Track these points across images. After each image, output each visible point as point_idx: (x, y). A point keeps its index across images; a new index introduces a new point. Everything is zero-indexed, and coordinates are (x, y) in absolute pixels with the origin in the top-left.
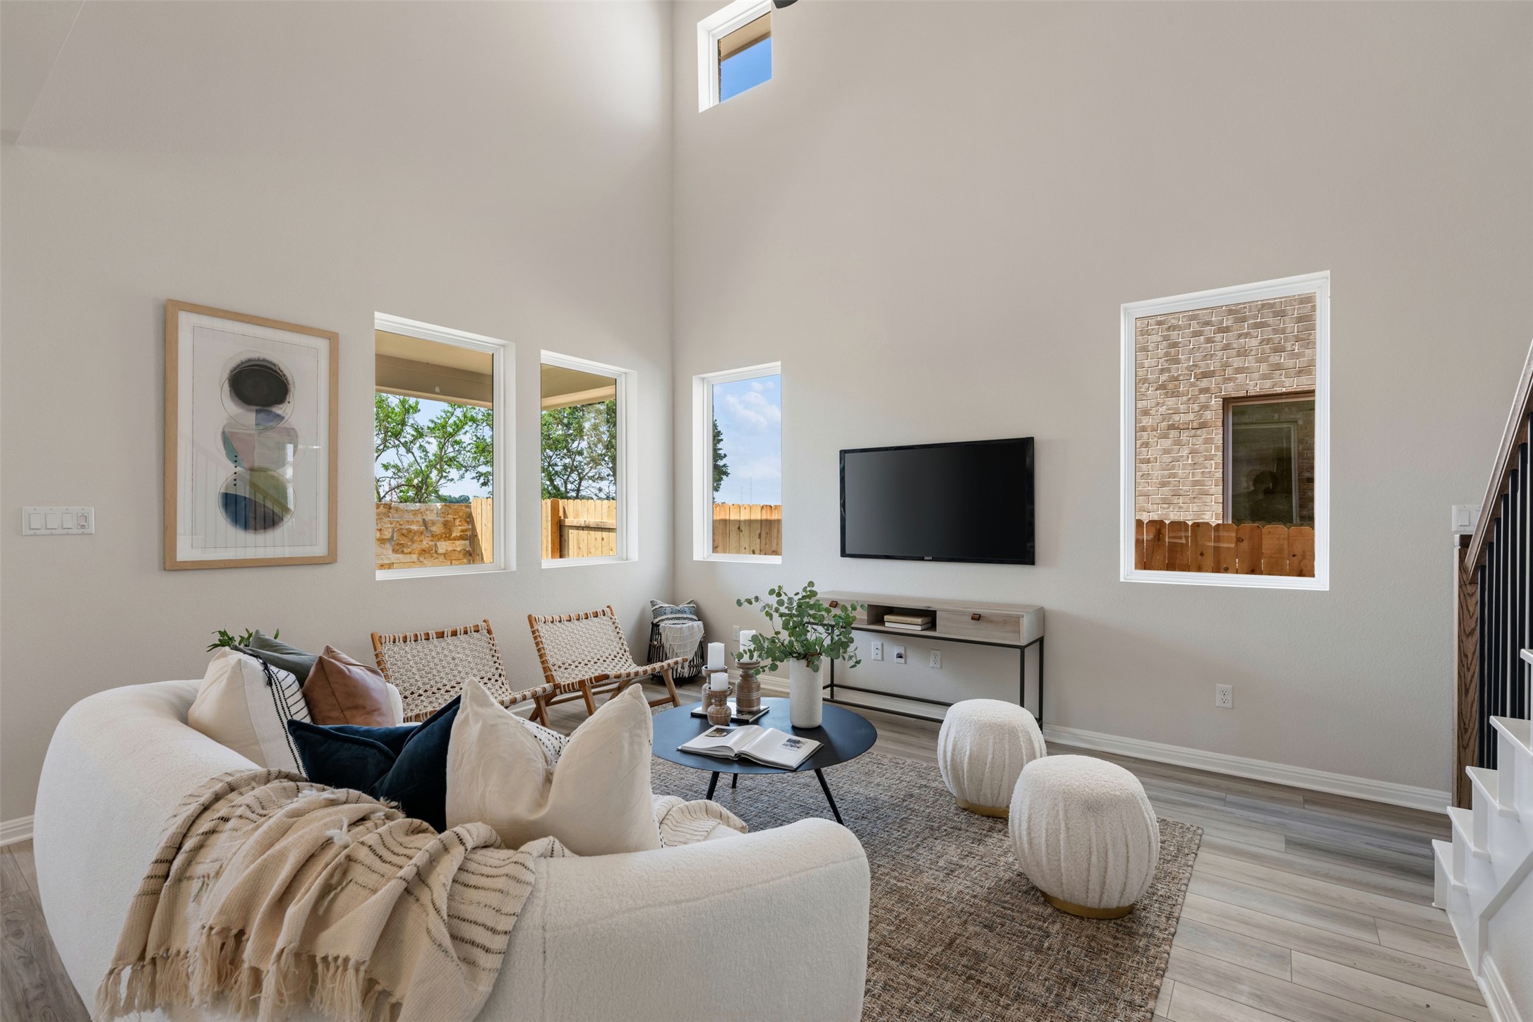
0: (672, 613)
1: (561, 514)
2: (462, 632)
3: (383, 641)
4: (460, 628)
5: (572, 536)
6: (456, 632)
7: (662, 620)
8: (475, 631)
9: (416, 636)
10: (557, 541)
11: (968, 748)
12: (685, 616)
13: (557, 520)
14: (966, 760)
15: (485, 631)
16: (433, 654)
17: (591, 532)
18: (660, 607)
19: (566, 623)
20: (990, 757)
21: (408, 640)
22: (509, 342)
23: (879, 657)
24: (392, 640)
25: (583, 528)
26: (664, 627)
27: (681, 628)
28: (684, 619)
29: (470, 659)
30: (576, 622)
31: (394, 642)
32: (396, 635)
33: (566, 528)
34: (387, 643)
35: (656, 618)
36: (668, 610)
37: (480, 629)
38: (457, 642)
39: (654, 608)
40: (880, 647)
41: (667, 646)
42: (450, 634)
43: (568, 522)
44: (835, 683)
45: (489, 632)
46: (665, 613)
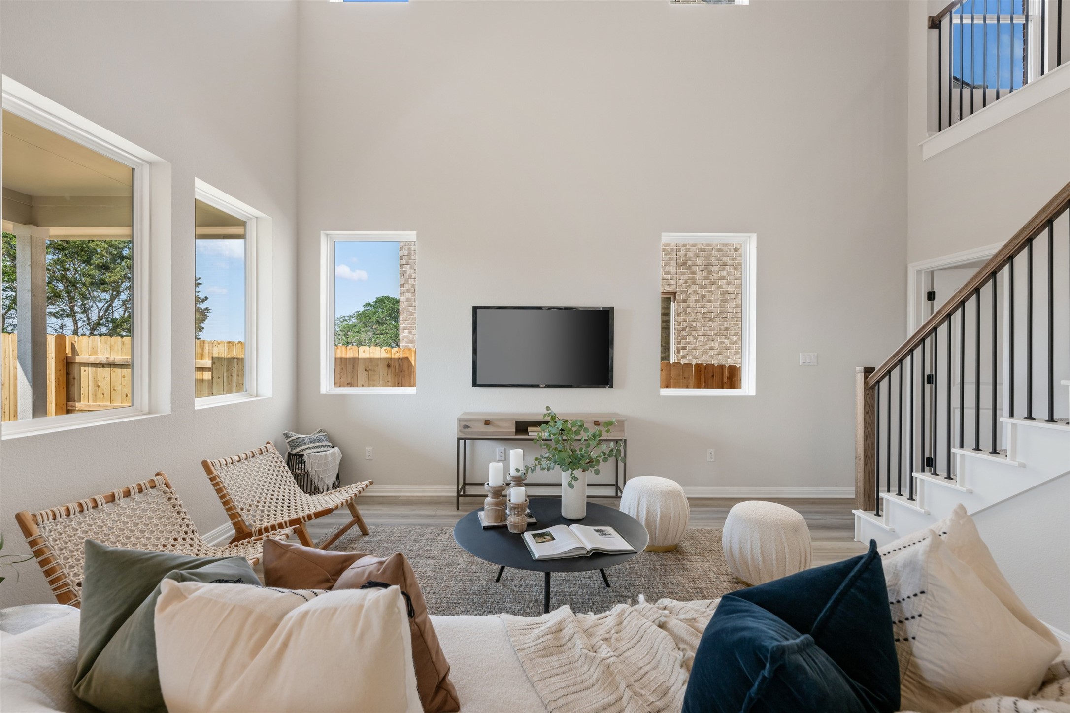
0: (311, 442)
1: (68, 350)
2: (137, 490)
3: (40, 520)
4: (133, 486)
5: (86, 376)
6: (129, 492)
7: (303, 450)
8: (151, 488)
9: (81, 505)
10: (63, 379)
11: (659, 510)
12: (324, 444)
13: (62, 357)
14: (658, 518)
15: (163, 485)
16: (109, 523)
17: (115, 370)
18: (297, 438)
19: (237, 464)
20: (673, 513)
21: (72, 512)
22: (167, 162)
23: (503, 458)
24: (51, 517)
25: (103, 365)
26: (309, 457)
27: (326, 455)
28: (324, 446)
29: (155, 521)
30: (245, 461)
31: (54, 519)
32: (55, 509)
33: (76, 367)
34: (46, 521)
35: (295, 448)
36: (306, 440)
37: (157, 484)
38: (133, 504)
39: (290, 440)
40: (503, 451)
41: (312, 473)
42: (122, 495)
43: (78, 359)
44: (466, 482)
45: (167, 485)
46: (305, 443)
